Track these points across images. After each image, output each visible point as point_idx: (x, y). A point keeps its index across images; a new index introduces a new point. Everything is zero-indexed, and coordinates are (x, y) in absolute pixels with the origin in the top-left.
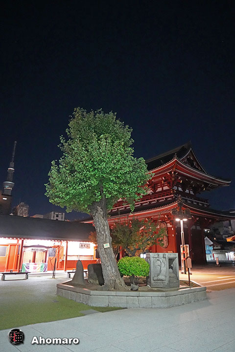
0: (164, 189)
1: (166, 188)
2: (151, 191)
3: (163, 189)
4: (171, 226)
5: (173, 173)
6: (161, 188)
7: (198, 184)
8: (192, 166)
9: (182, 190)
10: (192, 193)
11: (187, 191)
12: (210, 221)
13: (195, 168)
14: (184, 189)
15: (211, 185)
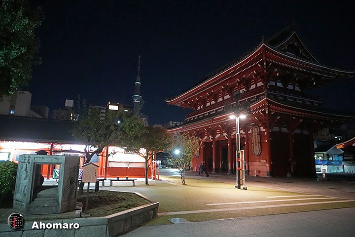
0: (258, 86)
1: (260, 84)
2: (244, 89)
3: (256, 85)
4: (264, 130)
5: (265, 63)
6: (255, 85)
7: (306, 77)
8: (297, 54)
9: (283, 86)
10: (297, 89)
11: (290, 87)
12: (322, 123)
13: (301, 56)
14: (285, 85)
15: (325, 77)
